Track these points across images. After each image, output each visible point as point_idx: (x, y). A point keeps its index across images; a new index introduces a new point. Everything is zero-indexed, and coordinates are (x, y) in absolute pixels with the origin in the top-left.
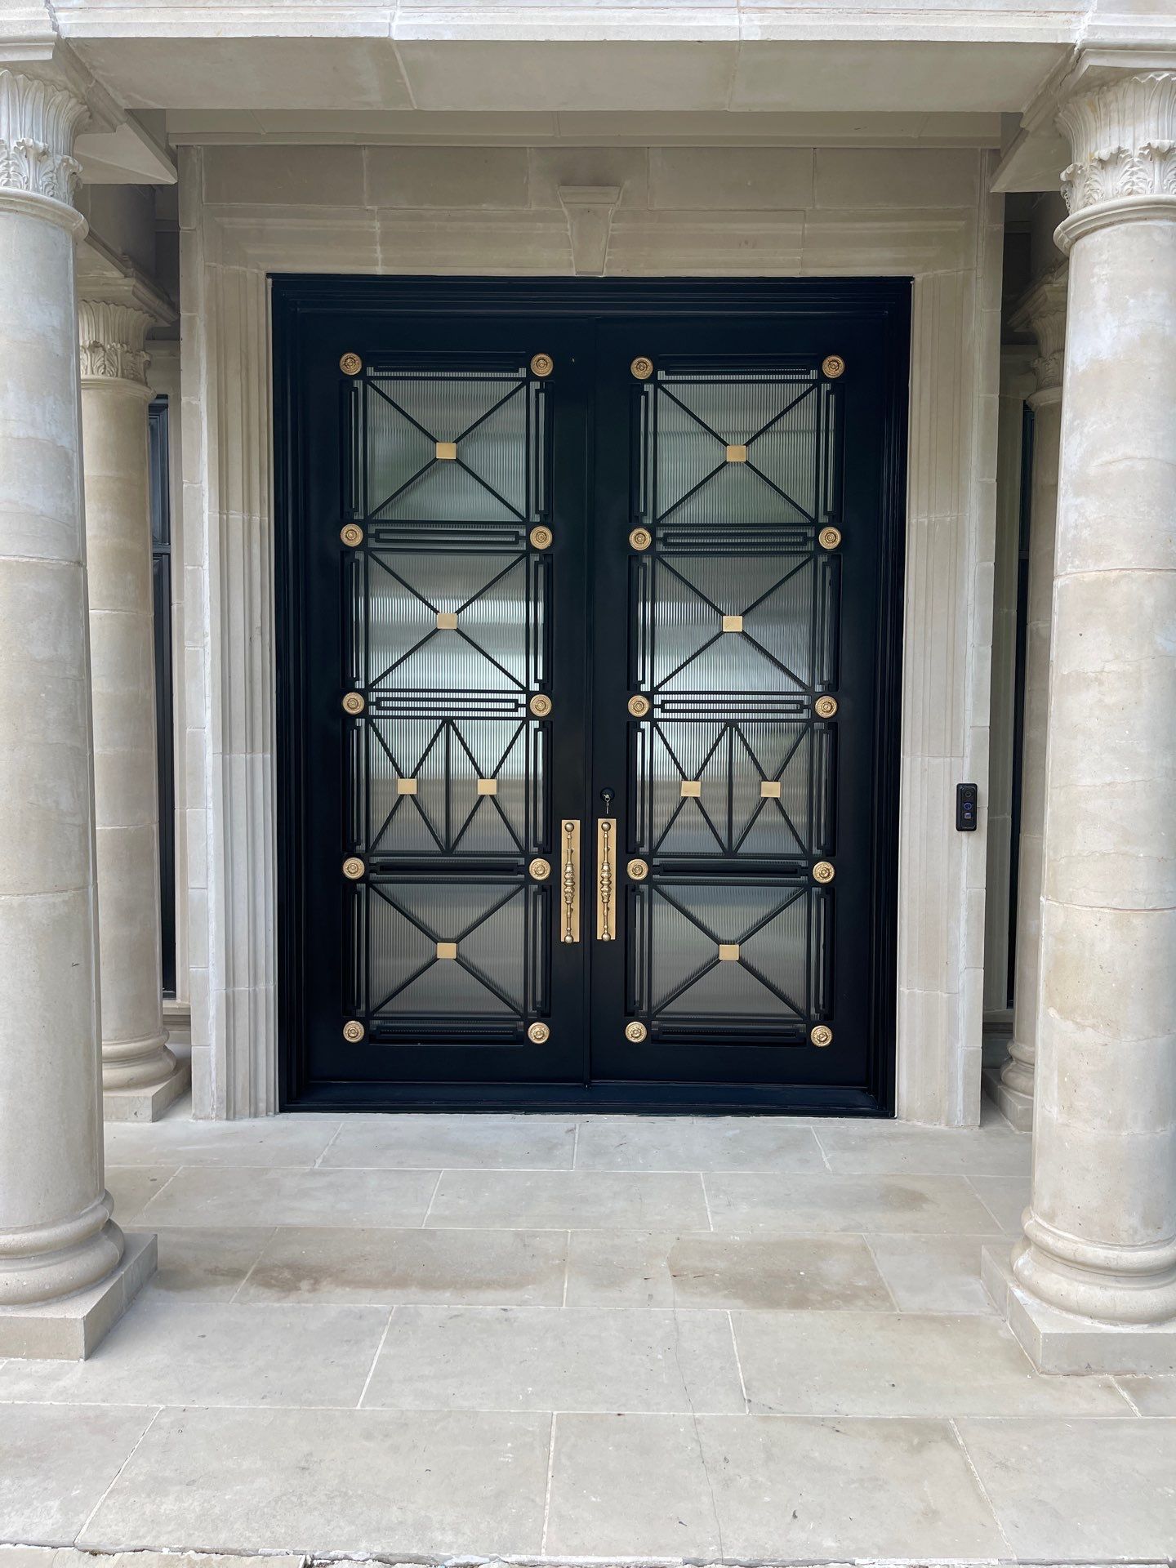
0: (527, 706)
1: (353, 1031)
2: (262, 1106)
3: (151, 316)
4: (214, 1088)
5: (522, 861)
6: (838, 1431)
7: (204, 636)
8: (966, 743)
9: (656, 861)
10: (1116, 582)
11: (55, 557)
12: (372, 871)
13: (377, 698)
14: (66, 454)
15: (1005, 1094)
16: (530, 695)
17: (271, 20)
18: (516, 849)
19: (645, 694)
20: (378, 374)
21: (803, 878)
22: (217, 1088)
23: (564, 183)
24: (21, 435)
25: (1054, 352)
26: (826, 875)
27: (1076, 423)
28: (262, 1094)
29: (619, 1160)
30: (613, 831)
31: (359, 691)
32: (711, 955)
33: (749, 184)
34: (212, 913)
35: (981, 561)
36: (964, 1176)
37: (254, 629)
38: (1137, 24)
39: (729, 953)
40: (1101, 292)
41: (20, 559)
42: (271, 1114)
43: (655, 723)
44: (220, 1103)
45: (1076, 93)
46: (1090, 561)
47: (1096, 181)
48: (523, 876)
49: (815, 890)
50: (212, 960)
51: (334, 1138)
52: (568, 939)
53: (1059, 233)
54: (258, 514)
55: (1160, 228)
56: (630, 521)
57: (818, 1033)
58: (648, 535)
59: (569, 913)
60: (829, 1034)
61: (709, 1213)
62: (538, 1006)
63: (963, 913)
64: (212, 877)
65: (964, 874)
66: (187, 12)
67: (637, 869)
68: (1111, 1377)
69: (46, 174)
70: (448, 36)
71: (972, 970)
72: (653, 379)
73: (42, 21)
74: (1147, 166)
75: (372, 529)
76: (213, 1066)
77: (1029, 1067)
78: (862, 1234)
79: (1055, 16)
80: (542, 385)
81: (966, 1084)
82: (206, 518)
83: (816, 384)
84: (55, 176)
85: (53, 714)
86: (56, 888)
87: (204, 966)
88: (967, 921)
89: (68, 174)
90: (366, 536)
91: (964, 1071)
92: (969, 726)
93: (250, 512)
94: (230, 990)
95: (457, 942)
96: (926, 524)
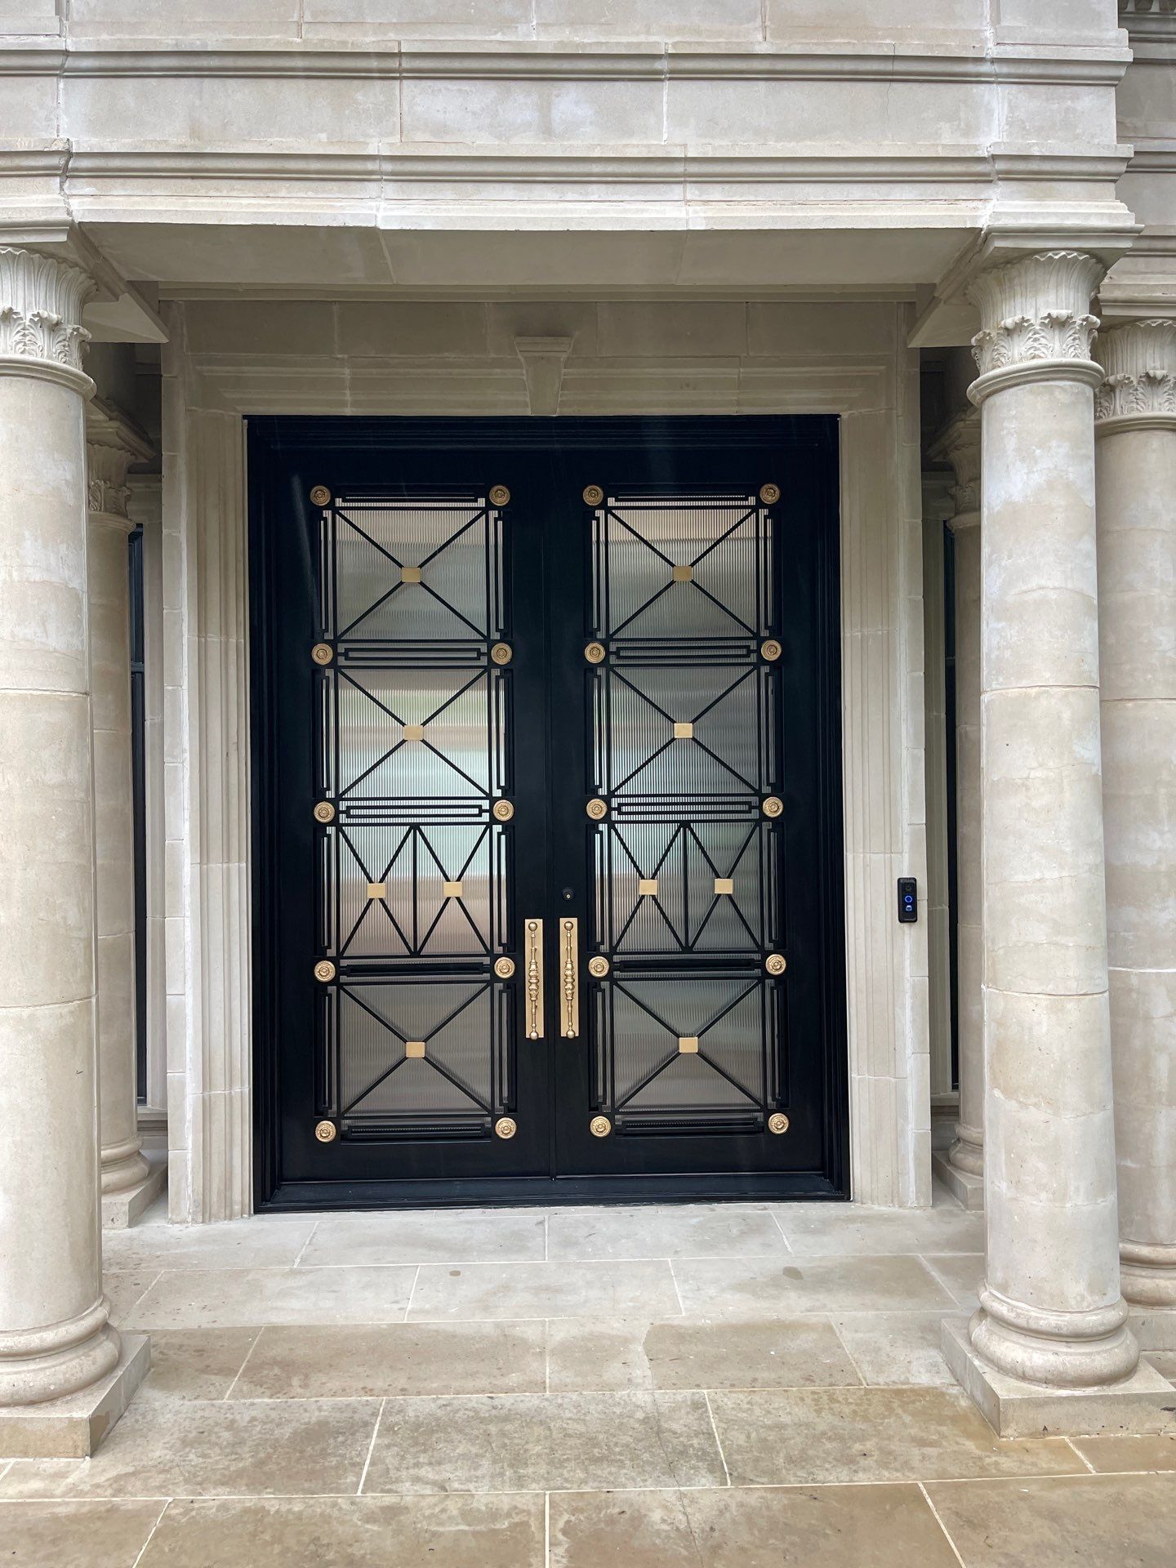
0: (490, 811)
1: (326, 1131)
2: (237, 1208)
3: (133, 454)
4: (190, 1192)
5: (486, 960)
6: (815, 1499)
7: (183, 751)
8: (905, 840)
9: (616, 958)
10: (1037, 697)
11: (67, 690)
12: (342, 974)
13: (347, 807)
14: (77, 594)
16: (493, 801)
17: (268, 210)
18: (481, 949)
19: (602, 798)
20: (346, 505)
21: (757, 971)
22: (193, 1191)
23: (520, 334)
24: (37, 579)
25: (970, 480)
26: (778, 967)
27: (994, 557)
28: (237, 1197)
29: (589, 1250)
30: (575, 930)
31: (329, 800)
32: (671, 1048)
33: (688, 334)
34: (190, 1019)
35: (912, 671)
36: (921, 1254)
37: (230, 745)
38: (1036, 210)
39: (689, 1045)
40: (1011, 444)
41: (34, 693)
42: (245, 1216)
43: (612, 825)
44: (197, 1207)
45: (984, 270)
46: (1012, 678)
47: (1003, 346)
48: (488, 975)
49: (767, 981)
50: (189, 1065)
51: (309, 1238)
52: (534, 1035)
53: (972, 390)
54: (235, 637)
55: (1061, 387)
56: (585, 637)
57: (776, 1120)
58: (602, 649)
59: (534, 1010)
60: (786, 1121)
61: (680, 1298)
62: (504, 1102)
63: (908, 1002)
64: (189, 983)
65: (907, 963)
66: (190, 200)
67: (599, 966)
68: (1066, 1438)
69: (59, 342)
70: (428, 226)
71: (919, 1055)
72: (603, 505)
73: (57, 208)
74: (1047, 333)
75: (341, 648)
76: (189, 1170)
77: (977, 1147)
78: (827, 1313)
79: (964, 204)
80: (499, 514)
81: (918, 1166)
82: (185, 641)
83: (755, 509)
84: (67, 344)
85: (62, 835)
86: (64, 1000)
87: (181, 1070)
88: (912, 1008)
89: (78, 341)
90: (336, 654)
91: (915, 1152)
92: (906, 824)
93: (227, 634)
94: (207, 1093)
95: (425, 1041)
96: (860, 637)
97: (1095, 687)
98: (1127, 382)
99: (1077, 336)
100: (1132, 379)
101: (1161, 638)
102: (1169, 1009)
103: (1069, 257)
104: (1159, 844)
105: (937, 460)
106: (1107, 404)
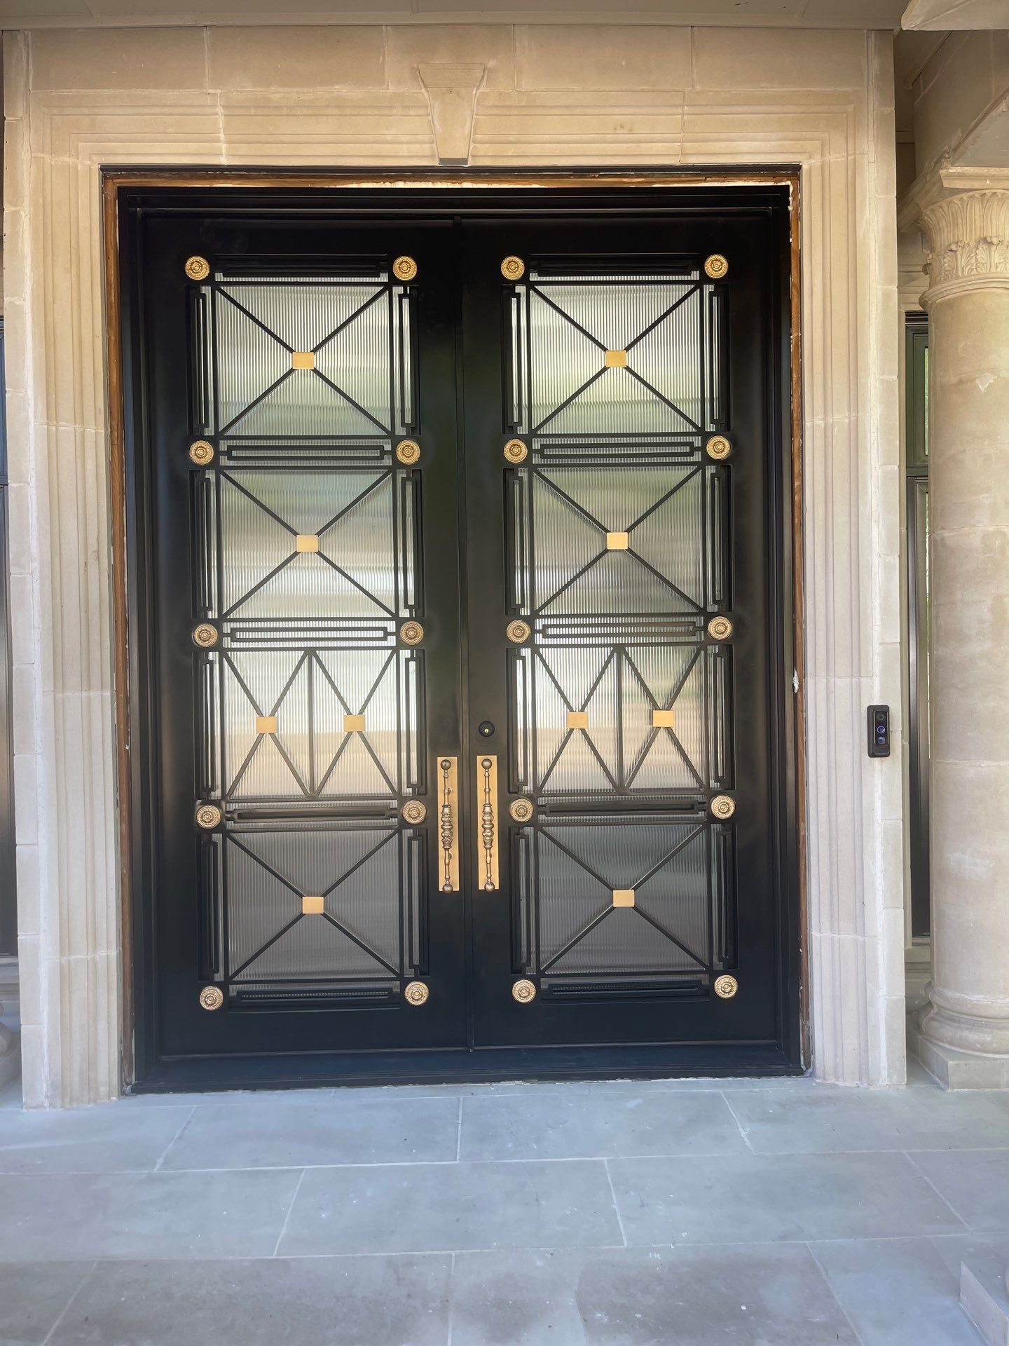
0: (397, 633)
1: (211, 998)
2: (103, 1090)
4: (46, 1072)
5: (394, 804)
7: (32, 559)
8: (876, 661)
9: (541, 801)
12: (228, 819)
13: (232, 629)
15: (929, 1045)
16: (400, 622)
18: (388, 791)
19: (525, 619)
20: (228, 279)
21: (701, 814)
22: (50, 1071)
26: (725, 810)
28: (102, 1077)
29: (510, 1145)
30: (494, 770)
31: (212, 622)
32: (604, 902)
34: (43, 873)
35: (885, 464)
36: (904, 1152)
37: (89, 553)
39: (624, 899)
42: (113, 1100)
43: (536, 650)
44: (54, 1090)
48: (396, 820)
49: (712, 825)
50: (43, 926)
52: (447, 888)
54: (92, 426)
56: (504, 433)
57: (723, 983)
58: (523, 446)
59: (447, 861)
60: (735, 984)
61: (619, 1218)
62: (415, 964)
63: (879, 849)
64: (42, 831)
65: (878, 803)
67: (521, 809)
71: (891, 909)
72: (524, 280)
75: (224, 446)
76: (45, 1047)
78: (806, 1242)
80: (405, 290)
81: (890, 1038)
82: (31, 431)
83: (699, 285)
87: (34, 933)
88: (884, 856)
90: (217, 453)
91: (887, 1022)
92: (878, 643)
93: (83, 422)
94: (65, 958)
95: (324, 895)
96: (823, 427)
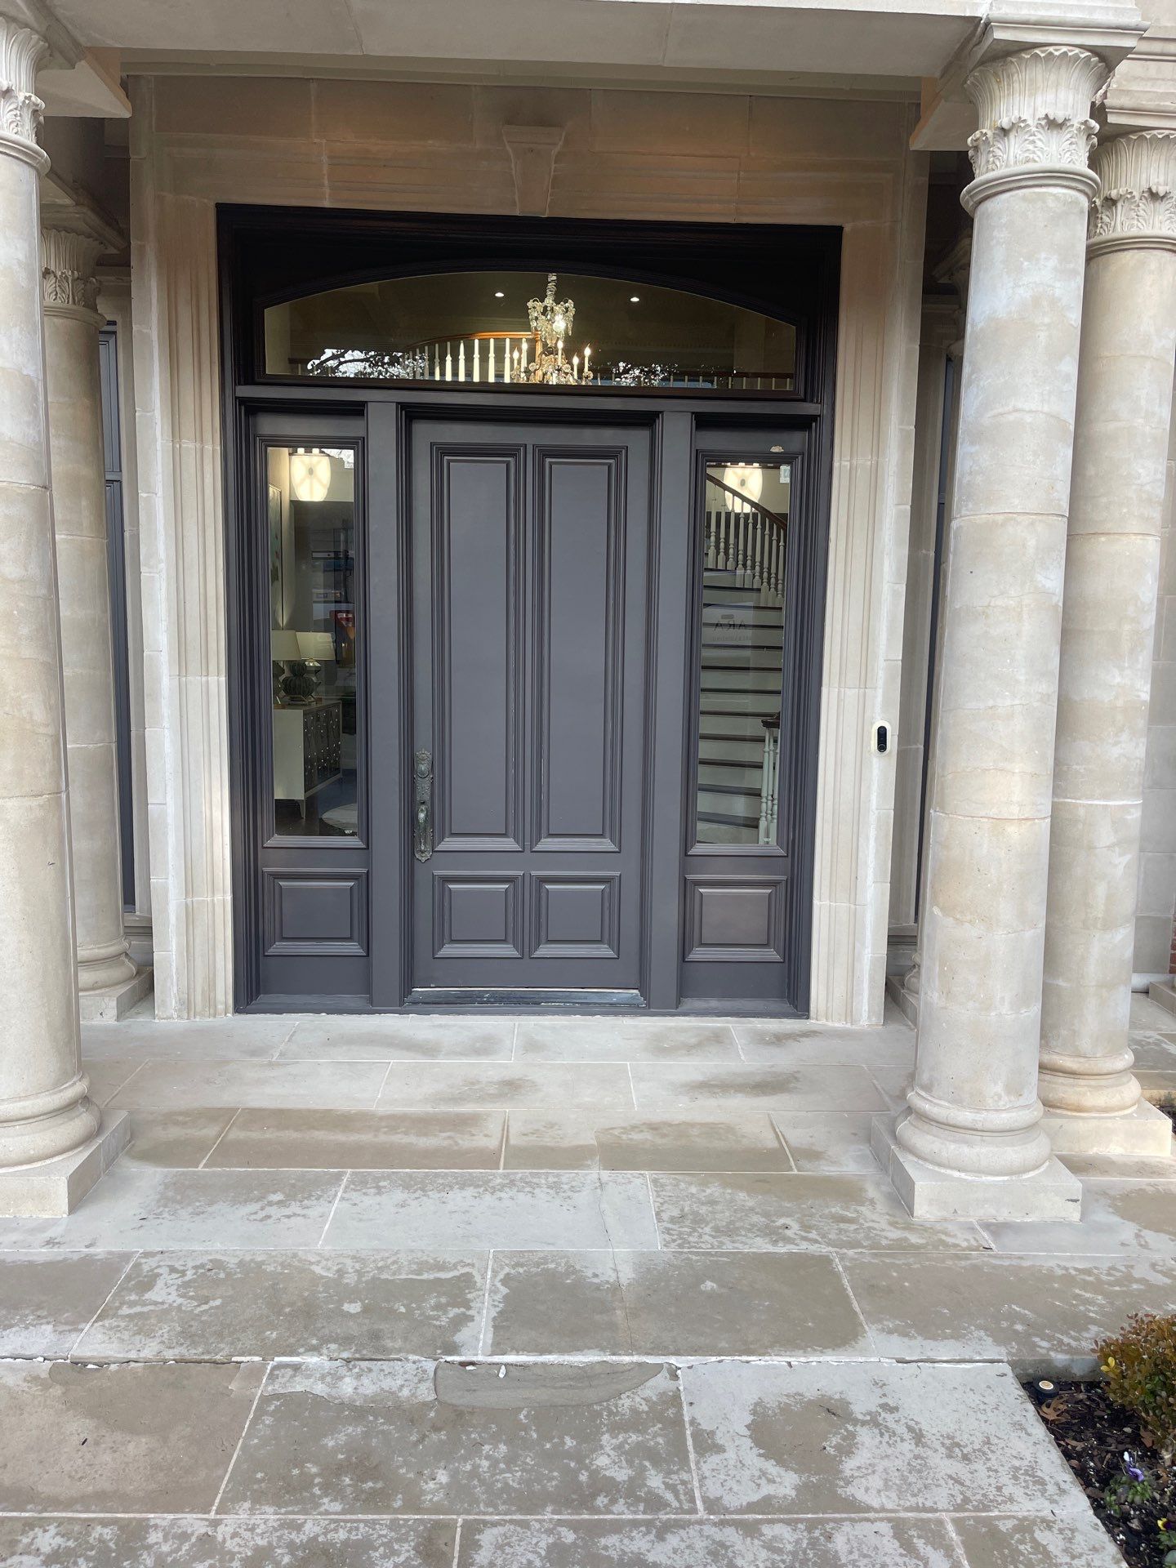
2: (221, 1007)
3: (101, 243)
4: (175, 991)
7: (160, 562)
8: (880, 675)
10: (1004, 524)
11: (24, 481)
14: (32, 383)
15: (908, 997)
22: (178, 990)
23: (509, 122)
27: (973, 377)
28: (220, 997)
34: (171, 828)
35: (900, 504)
36: (864, 1065)
40: (1000, 254)
42: (228, 1015)
44: (181, 1005)
45: (983, 64)
46: (982, 505)
47: (998, 148)
50: (171, 872)
51: (288, 1035)
53: (966, 195)
54: (210, 443)
55: (1054, 195)
61: (634, 1095)
63: (872, 833)
64: (169, 792)
65: (873, 796)
68: (974, 1221)
69: (11, 111)
71: (879, 884)
74: (1044, 135)
76: (174, 971)
78: (769, 1112)
81: (871, 988)
82: (159, 447)
84: (18, 113)
85: (25, 631)
86: (32, 793)
87: (163, 877)
88: (877, 839)
89: (30, 111)
91: (870, 975)
92: (882, 658)
93: (201, 440)
94: (189, 900)
96: (849, 468)
97: (1063, 516)
98: (1129, 196)
99: (1073, 140)
100: (1135, 193)
101: (1141, 471)
102: (1112, 839)
103: (1070, 54)
104: (1118, 680)
105: (941, 281)
106: (1107, 220)
